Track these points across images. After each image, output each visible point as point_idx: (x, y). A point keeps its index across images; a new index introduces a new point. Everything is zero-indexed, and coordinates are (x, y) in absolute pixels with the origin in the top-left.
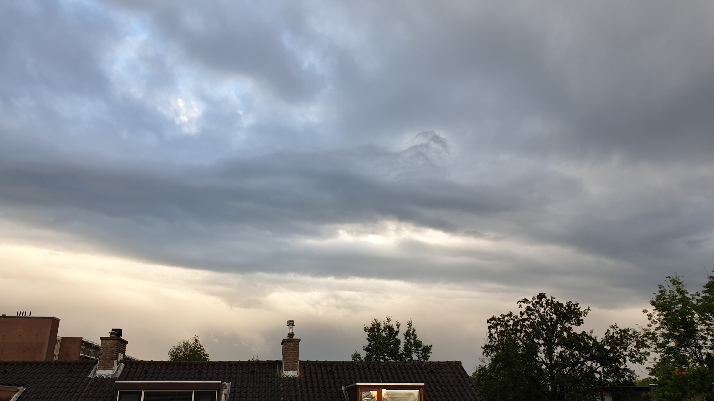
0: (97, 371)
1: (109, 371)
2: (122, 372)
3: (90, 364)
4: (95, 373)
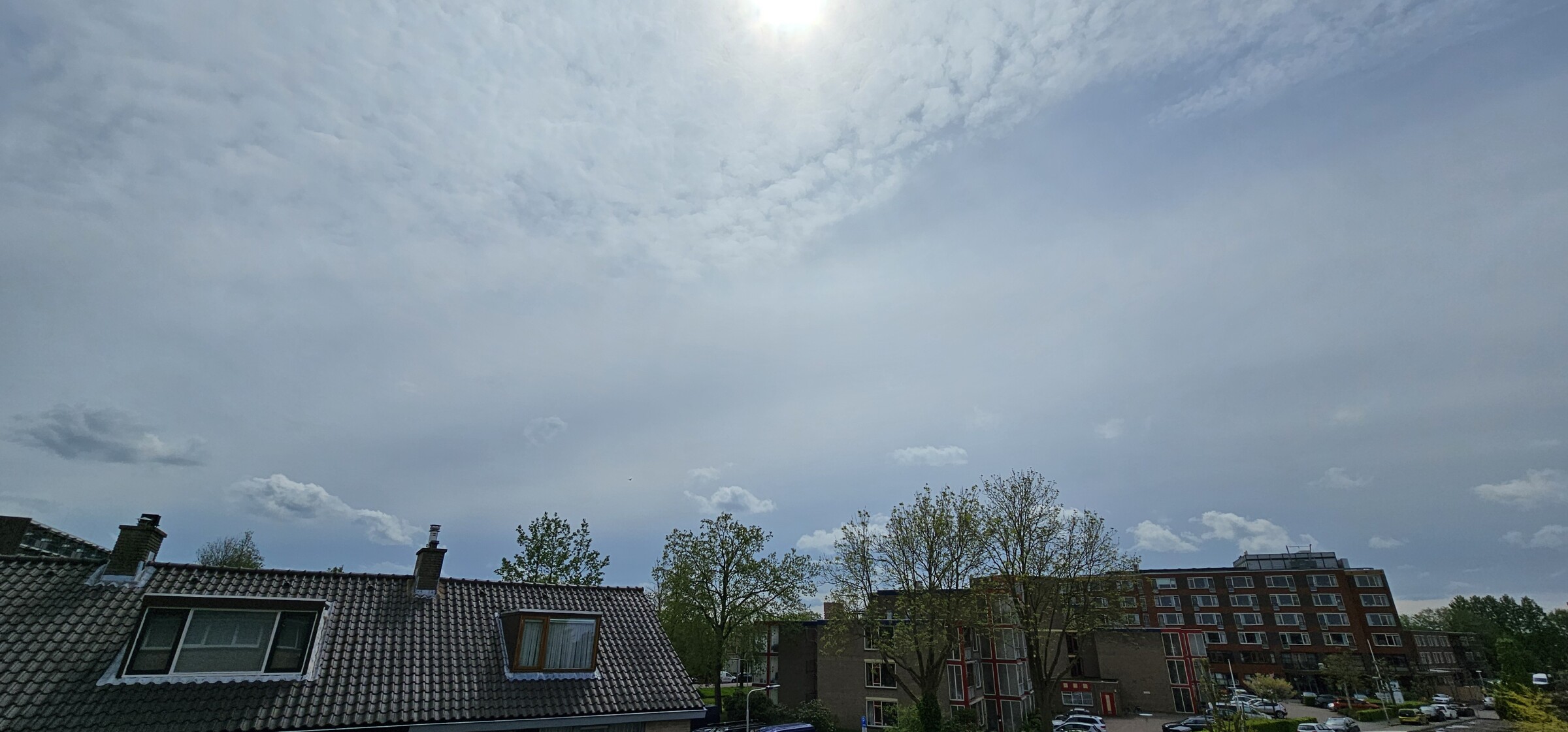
0: (102, 576)
1: (125, 577)
2: (151, 579)
3: (89, 565)
4: (98, 577)
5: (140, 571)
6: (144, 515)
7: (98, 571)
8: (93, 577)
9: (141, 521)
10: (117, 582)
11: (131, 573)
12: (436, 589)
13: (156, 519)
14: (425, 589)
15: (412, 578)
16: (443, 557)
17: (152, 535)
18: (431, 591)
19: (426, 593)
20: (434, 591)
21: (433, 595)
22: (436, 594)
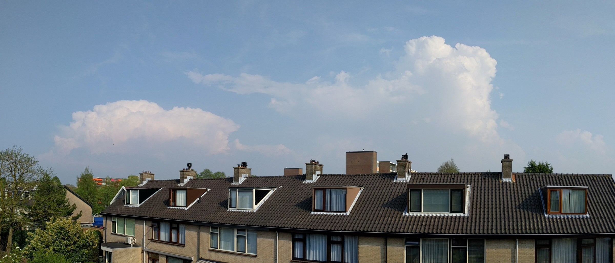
0: (397, 179)
1: (403, 178)
2: (411, 179)
3: (393, 175)
4: (396, 179)
5: (407, 176)
6: (403, 156)
7: (396, 177)
8: (395, 180)
9: (402, 158)
10: (401, 180)
11: (404, 177)
12: (511, 178)
13: (406, 156)
14: (506, 178)
15: (501, 174)
16: (511, 163)
17: (406, 163)
18: (509, 179)
19: (508, 180)
20: (510, 179)
21: (511, 181)
22: (511, 180)
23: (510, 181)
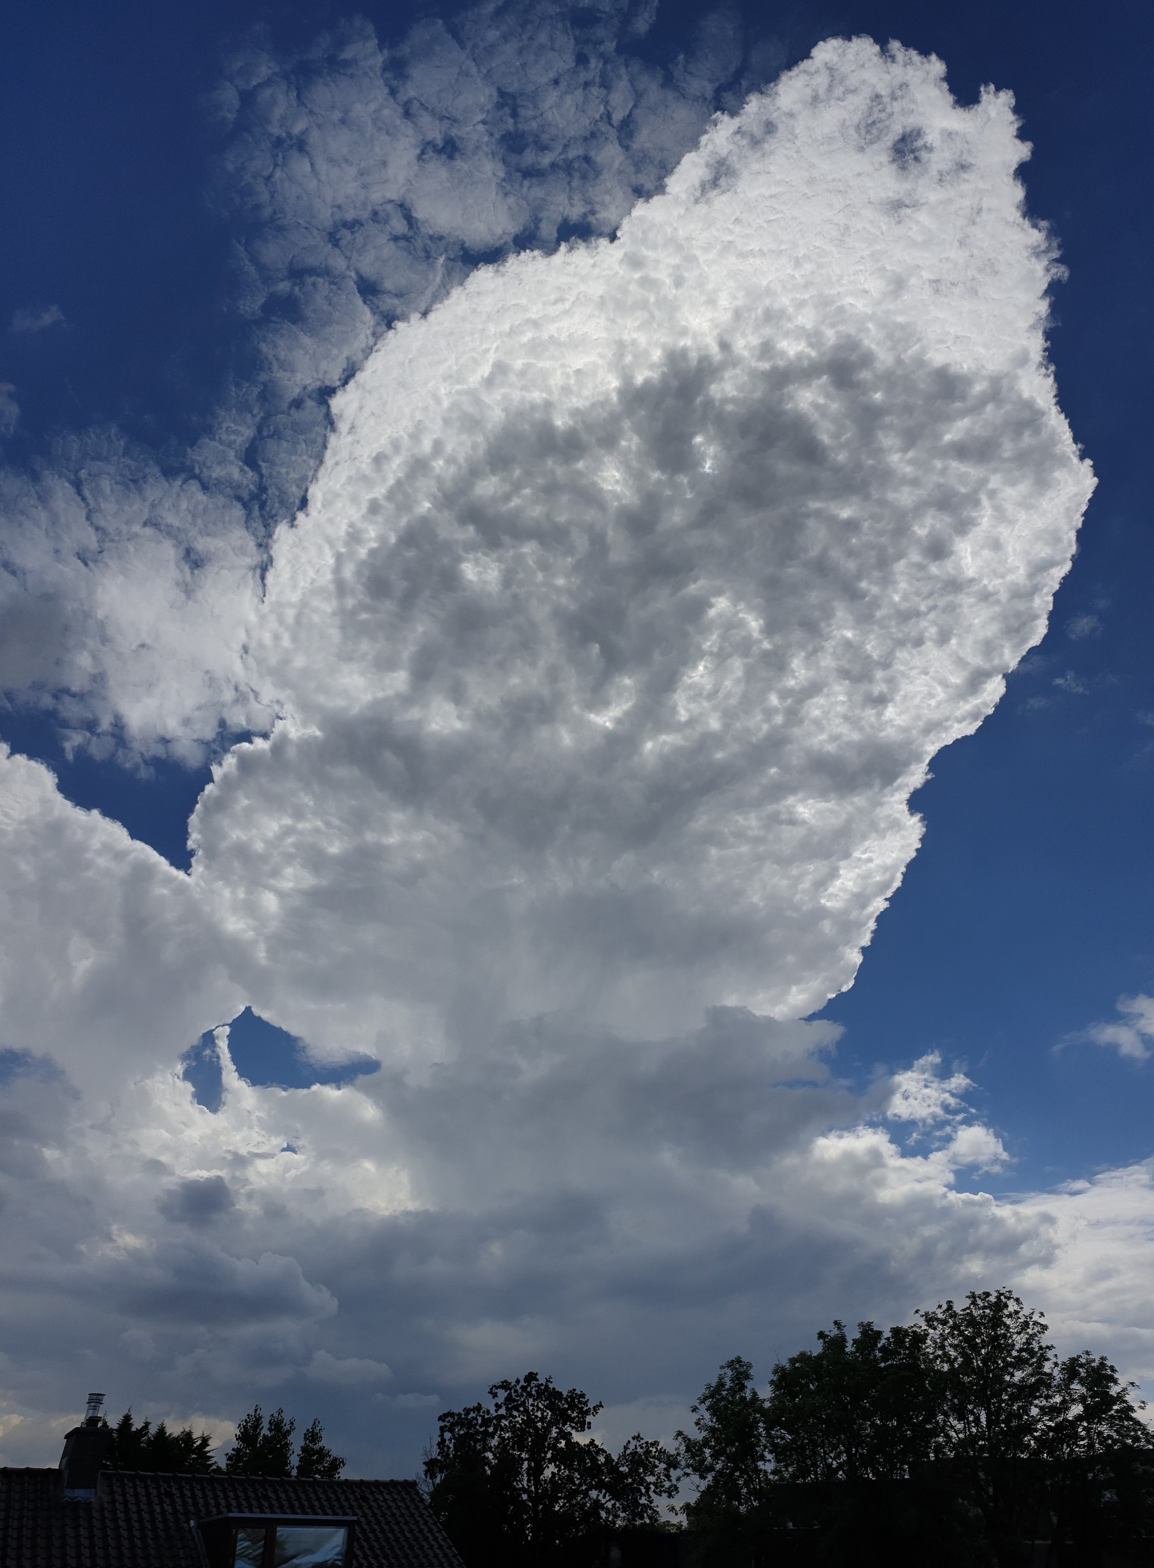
12: (95, 1488)
14: (78, 1488)
15: (56, 1474)
18: (89, 1491)
19: (80, 1494)
20: (93, 1490)
21: (93, 1496)
22: (96, 1494)
23: (88, 1499)
